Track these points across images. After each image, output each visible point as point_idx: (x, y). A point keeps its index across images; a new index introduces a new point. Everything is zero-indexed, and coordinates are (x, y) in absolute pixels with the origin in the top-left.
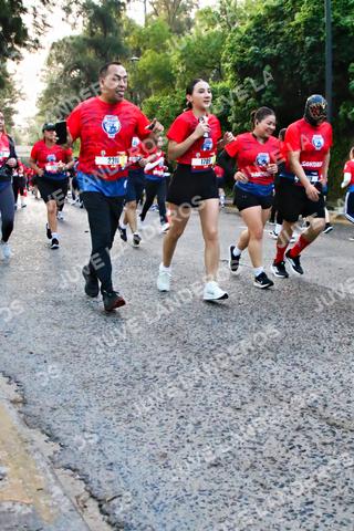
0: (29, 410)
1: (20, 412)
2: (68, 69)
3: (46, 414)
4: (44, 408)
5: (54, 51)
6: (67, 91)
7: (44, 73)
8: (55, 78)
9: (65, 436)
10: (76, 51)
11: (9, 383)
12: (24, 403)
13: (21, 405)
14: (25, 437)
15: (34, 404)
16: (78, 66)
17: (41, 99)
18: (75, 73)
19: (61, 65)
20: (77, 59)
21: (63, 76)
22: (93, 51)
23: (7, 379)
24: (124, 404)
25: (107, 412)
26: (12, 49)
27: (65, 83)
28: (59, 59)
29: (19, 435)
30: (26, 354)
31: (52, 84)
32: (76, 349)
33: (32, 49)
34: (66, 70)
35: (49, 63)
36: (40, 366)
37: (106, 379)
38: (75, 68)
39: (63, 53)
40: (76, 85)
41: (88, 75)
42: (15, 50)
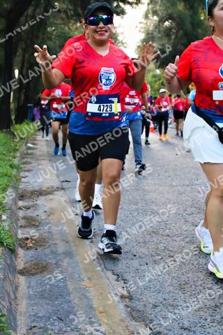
0: (135, 305)
1: (126, 306)
2: (162, 21)
3: (149, 310)
4: (147, 305)
5: (150, 7)
6: (160, 38)
7: (142, 25)
8: (151, 29)
9: (165, 331)
10: (168, 5)
11: (117, 280)
12: (131, 298)
13: (127, 300)
14: (131, 329)
15: (139, 300)
16: (170, 17)
17: (139, 47)
18: (167, 23)
19: (156, 18)
20: (169, 11)
21: (157, 27)
22: (182, 4)
23: (116, 276)
24: (216, 306)
25: (202, 313)
26: (118, 6)
27: (159, 32)
28: (155, 13)
29: (127, 327)
30: (131, 256)
31: (148, 34)
32: (172, 254)
33: (134, 5)
34: (160, 21)
35: (146, 17)
36: (142, 267)
37: (200, 283)
38: (167, 20)
39: (158, 7)
40: (168, 33)
41: (178, 24)
42: (120, 7)
